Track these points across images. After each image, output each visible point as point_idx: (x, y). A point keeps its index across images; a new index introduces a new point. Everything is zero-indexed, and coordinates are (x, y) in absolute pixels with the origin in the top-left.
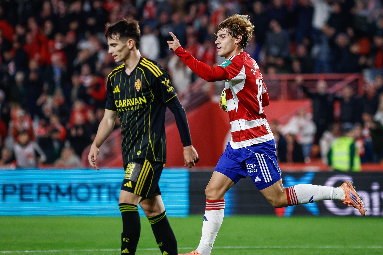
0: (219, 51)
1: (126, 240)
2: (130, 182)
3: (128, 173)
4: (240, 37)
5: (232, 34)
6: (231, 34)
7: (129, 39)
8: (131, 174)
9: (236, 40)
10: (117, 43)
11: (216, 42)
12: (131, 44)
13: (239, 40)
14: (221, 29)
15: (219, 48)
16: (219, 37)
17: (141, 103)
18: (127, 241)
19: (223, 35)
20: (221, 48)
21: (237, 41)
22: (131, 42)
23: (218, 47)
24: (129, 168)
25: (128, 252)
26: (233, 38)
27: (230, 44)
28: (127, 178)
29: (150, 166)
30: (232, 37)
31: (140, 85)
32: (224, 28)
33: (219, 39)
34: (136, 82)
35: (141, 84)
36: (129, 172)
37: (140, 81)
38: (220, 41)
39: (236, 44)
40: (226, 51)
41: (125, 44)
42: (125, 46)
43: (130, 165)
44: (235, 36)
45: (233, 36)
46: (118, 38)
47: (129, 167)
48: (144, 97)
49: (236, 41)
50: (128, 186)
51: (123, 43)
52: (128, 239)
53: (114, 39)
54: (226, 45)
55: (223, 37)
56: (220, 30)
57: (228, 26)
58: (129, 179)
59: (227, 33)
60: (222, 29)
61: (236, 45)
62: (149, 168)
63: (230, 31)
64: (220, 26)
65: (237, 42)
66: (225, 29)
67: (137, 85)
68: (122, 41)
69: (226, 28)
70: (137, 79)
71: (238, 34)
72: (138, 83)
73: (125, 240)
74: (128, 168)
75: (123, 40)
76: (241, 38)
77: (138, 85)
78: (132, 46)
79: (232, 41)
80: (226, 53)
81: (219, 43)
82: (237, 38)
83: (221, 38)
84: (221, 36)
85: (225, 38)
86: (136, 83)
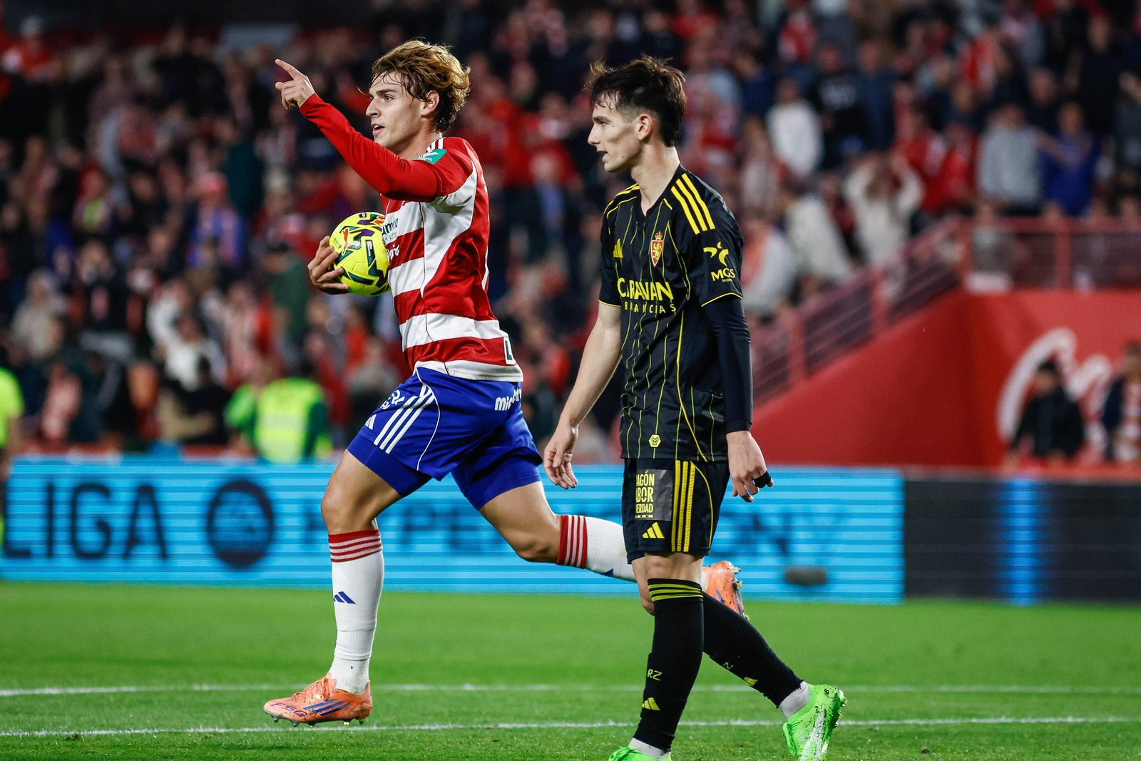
0: (377, 135)
1: (654, 673)
2: (655, 525)
3: (643, 501)
4: (435, 98)
5: (412, 89)
6: (408, 89)
7: (641, 113)
8: (650, 502)
9: (422, 104)
10: (609, 117)
11: (368, 112)
12: (646, 127)
13: (431, 105)
14: (383, 74)
15: (377, 129)
16: (376, 97)
17: (661, 299)
18: (656, 677)
19: (387, 93)
20: (381, 127)
21: (426, 109)
22: (646, 121)
23: (374, 126)
24: (641, 487)
25: (655, 707)
26: (416, 100)
27: (408, 117)
28: (644, 516)
29: (693, 466)
30: (411, 97)
31: (659, 250)
32: (389, 72)
33: (378, 101)
34: (654, 238)
35: (662, 247)
36: (644, 497)
37: (662, 239)
38: (381, 109)
39: (423, 116)
40: (398, 135)
41: (628, 125)
42: (627, 131)
43: (643, 478)
44: (420, 94)
45: (414, 97)
46: (613, 106)
47: (642, 485)
48: (667, 284)
49: (424, 108)
50: (652, 536)
51: (624, 122)
52: (660, 673)
53: (604, 107)
54: (396, 121)
55: (387, 98)
56: (379, 78)
57: (399, 69)
58: (651, 516)
59: (398, 87)
60: (384, 76)
61: (424, 119)
62: (693, 473)
63: (407, 81)
64: (377, 67)
65: (426, 112)
66: (392, 75)
67: (655, 248)
68: (622, 114)
69: (394, 73)
70: (656, 232)
71: (430, 87)
72: (657, 243)
73: (652, 675)
74: (639, 488)
75: (626, 112)
76: (438, 100)
77: (656, 250)
78: (646, 134)
79: (412, 108)
80: (397, 140)
81: (376, 114)
82: (427, 101)
83: (383, 100)
84: (383, 94)
85: (392, 101)
86: (654, 242)
